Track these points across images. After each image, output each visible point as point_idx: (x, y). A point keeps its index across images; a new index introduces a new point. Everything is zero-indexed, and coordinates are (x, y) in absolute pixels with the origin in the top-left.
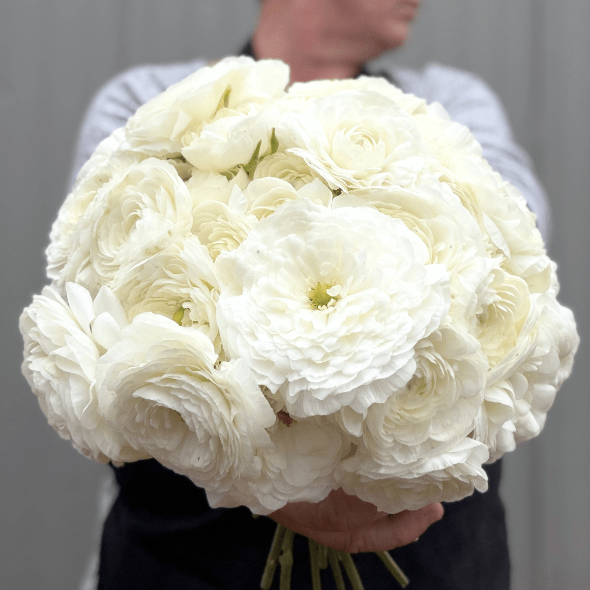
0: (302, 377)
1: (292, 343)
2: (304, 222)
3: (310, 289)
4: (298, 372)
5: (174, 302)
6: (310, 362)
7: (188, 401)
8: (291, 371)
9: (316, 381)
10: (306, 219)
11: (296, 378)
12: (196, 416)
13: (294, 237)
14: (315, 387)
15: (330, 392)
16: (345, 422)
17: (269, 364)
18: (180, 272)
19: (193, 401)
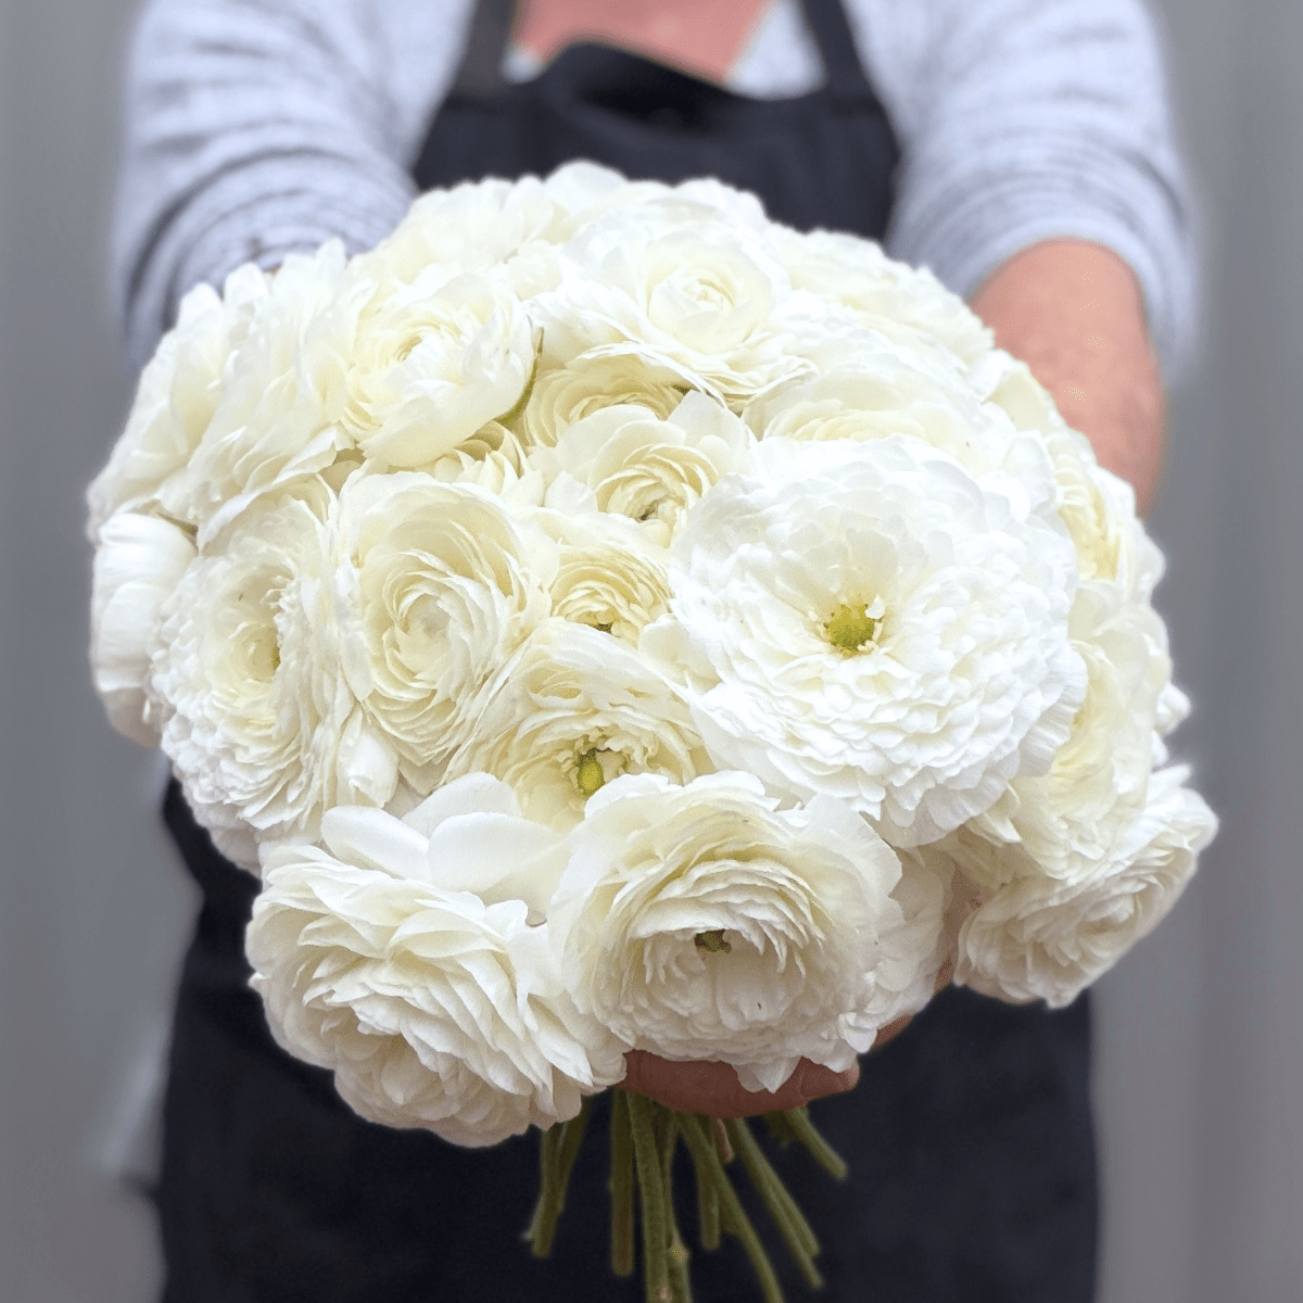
0: (920, 768)
1: (872, 721)
2: (748, 516)
3: (821, 629)
4: (907, 764)
5: (569, 754)
6: (920, 739)
7: (751, 903)
8: (895, 768)
9: (952, 761)
10: (750, 511)
11: (909, 774)
12: (769, 925)
13: (744, 550)
14: (955, 772)
15: (984, 767)
16: (994, 824)
17: (849, 773)
18: (577, 692)
19: (758, 900)
